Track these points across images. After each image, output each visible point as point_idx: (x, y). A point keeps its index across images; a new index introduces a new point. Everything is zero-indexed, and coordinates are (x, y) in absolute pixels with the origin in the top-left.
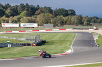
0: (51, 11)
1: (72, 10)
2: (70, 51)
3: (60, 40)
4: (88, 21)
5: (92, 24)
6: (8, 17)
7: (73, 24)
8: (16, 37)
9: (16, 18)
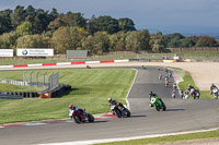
0: (81, 22)
1: (127, 19)
4: (162, 43)
5: (171, 49)
8: (8, 79)
9: (6, 37)
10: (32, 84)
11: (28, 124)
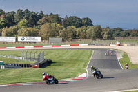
0: (59, 20)
1: (88, 18)
3: (71, 60)
4: (109, 34)
5: (115, 38)
6: (1, 28)
8: (12, 55)
10: (27, 59)
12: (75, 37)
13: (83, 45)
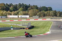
0: (37, 8)
1: (50, 7)
2: (49, 33)
3: (43, 26)
4: (60, 14)
6: (11, 11)
7: (51, 16)
8: (16, 24)
9: (16, 12)
10: (23, 25)
11: (22, 37)
12: (44, 15)
13: (48, 19)
